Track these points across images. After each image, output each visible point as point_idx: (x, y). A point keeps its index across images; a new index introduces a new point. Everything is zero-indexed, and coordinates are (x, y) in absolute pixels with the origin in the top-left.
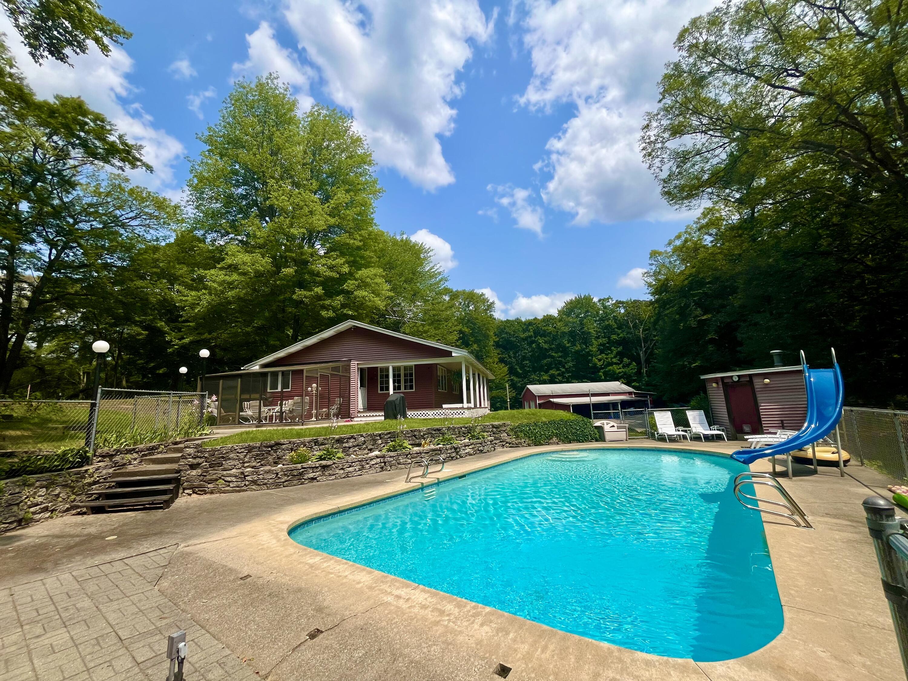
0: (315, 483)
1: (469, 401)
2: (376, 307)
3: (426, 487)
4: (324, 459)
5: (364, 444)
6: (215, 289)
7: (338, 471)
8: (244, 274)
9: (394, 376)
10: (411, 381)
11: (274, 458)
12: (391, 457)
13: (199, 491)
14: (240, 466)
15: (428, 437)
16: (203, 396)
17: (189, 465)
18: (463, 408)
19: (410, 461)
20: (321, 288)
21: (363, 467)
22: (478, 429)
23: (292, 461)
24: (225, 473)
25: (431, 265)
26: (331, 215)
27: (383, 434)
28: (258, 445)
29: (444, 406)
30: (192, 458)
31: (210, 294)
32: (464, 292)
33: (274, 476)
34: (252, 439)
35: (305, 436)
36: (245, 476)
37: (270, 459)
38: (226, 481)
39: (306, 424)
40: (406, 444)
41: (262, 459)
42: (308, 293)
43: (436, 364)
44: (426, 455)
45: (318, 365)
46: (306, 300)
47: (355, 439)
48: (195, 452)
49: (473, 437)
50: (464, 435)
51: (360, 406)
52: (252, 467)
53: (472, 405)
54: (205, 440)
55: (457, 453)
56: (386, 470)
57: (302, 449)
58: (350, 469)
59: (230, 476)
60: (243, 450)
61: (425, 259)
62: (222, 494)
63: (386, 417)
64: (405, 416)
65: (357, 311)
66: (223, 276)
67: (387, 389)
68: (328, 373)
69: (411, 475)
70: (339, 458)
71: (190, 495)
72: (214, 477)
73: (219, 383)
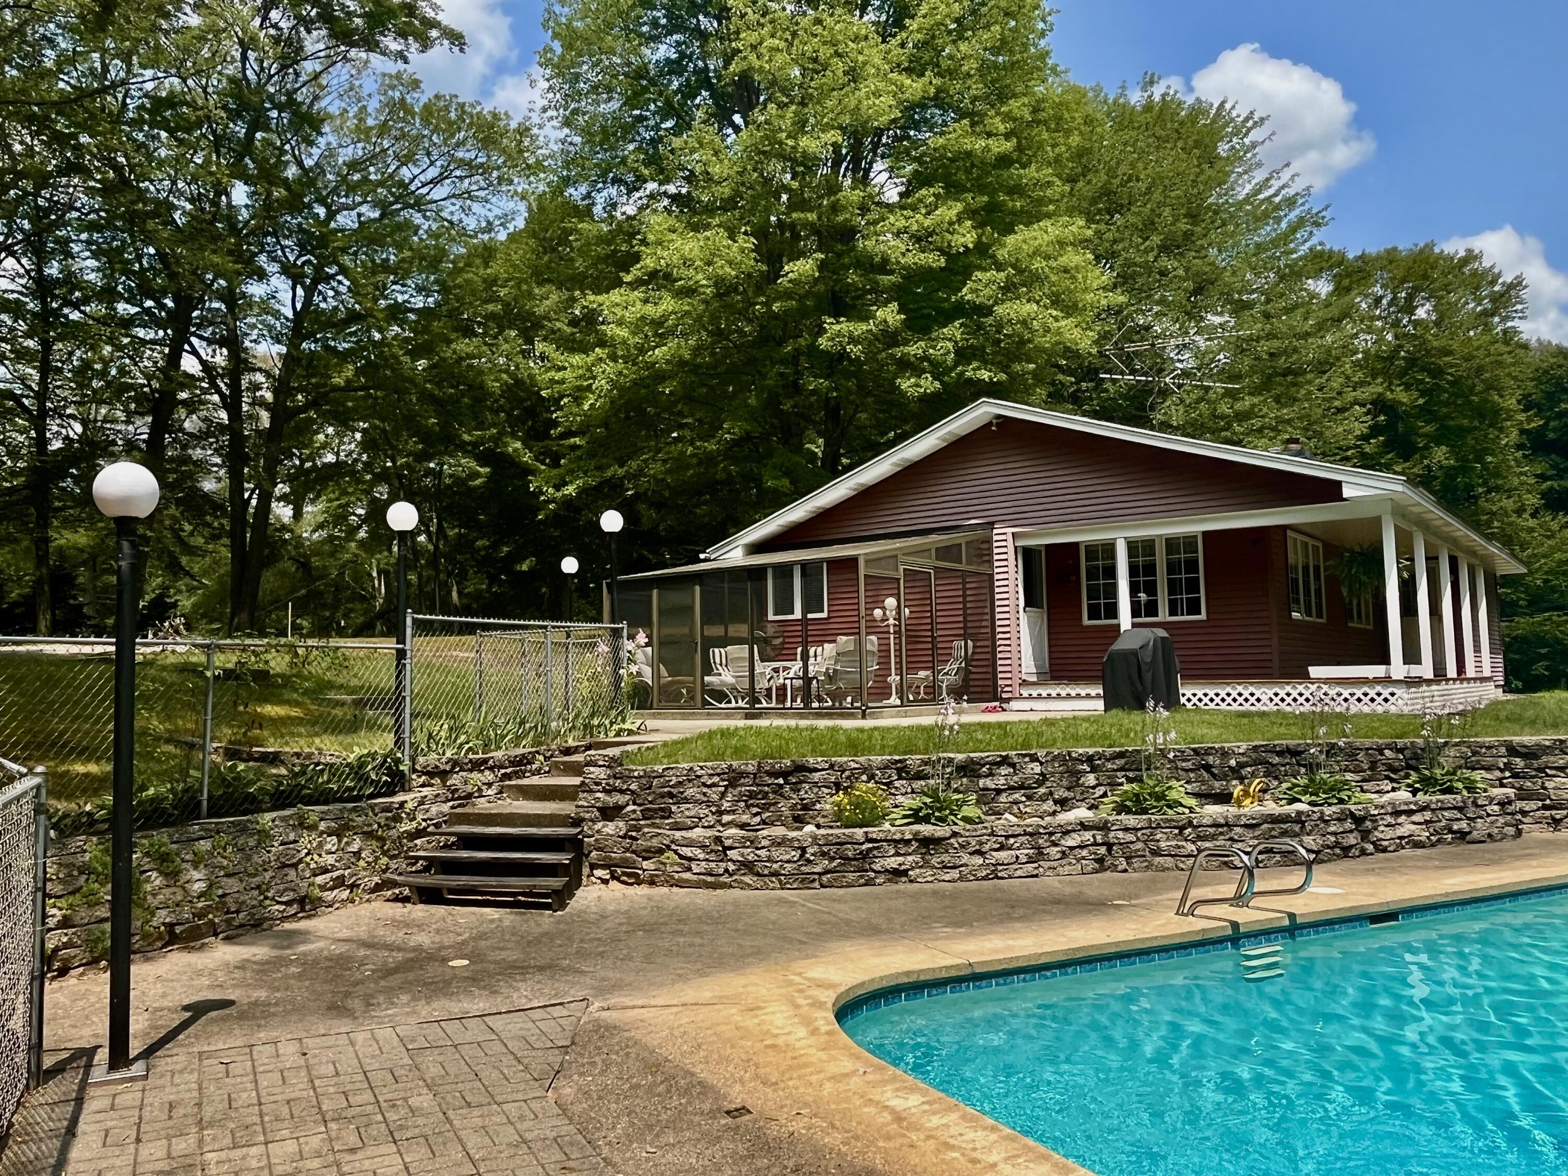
0: (902, 886)
1: (1411, 655)
2: (1067, 349)
3: (1248, 935)
4: (926, 820)
5: (1040, 783)
6: (624, 342)
7: (965, 858)
8: (689, 292)
9: (1133, 570)
10: (1193, 586)
11: (794, 806)
12: (1126, 830)
13: (624, 874)
14: (712, 819)
15: (1254, 775)
16: (616, 633)
17: (599, 809)
18: (1387, 680)
19: (1191, 847)
20: (894, 306)
21: (1039, 855)
22: (1449, 758)
23: (839, 818)
24: (678, 834)
25: (1259, 176)
26: (914, 69)
27: (1101, 756)
28: (750, 769)
29: (1315, 671)
30: (605, 791)
31: (614, 358)
32: (1390, 258)
33: (796, 854)
34: (738, 752)
35: (870, 751)
36: (726, 848)
37: (784, 807)
38: (681, 857)
39: (873, 716)
40: (1178, 791)
41: (765, 807)
42: (860, 328)
43: (1284, 528)
44: (1249, 834)
45: (898, 544)
46: (855, 350)
47: (1013, 765)
48: (609, 777)
49: (1428, 783)
50: (1394, 773)
51: (1028, 666)
52: (743, 826)
53: (1426, 669)
54: (629, 748)
55: (1365, 835)
56: (1114, 868)
57: (864, 787)
58: (1003, 855)
59: (690, 844)
60: (716, 779)
61: (1236, 157)
62: (675, 889)
63: (1111, 701)
64: (1171, 701)
65: (1005, 368)
66: (639, 305)
67: (1112, 612)
68: (926, 564)
69: (1196, 893)
70: (966, 819)
71: (605, 882)
72: (655, 842)
73: (651, 596)
